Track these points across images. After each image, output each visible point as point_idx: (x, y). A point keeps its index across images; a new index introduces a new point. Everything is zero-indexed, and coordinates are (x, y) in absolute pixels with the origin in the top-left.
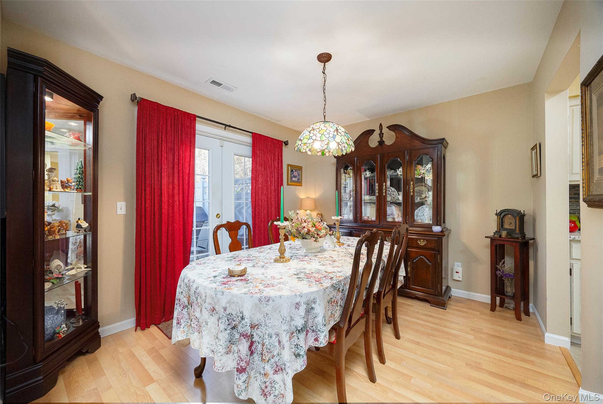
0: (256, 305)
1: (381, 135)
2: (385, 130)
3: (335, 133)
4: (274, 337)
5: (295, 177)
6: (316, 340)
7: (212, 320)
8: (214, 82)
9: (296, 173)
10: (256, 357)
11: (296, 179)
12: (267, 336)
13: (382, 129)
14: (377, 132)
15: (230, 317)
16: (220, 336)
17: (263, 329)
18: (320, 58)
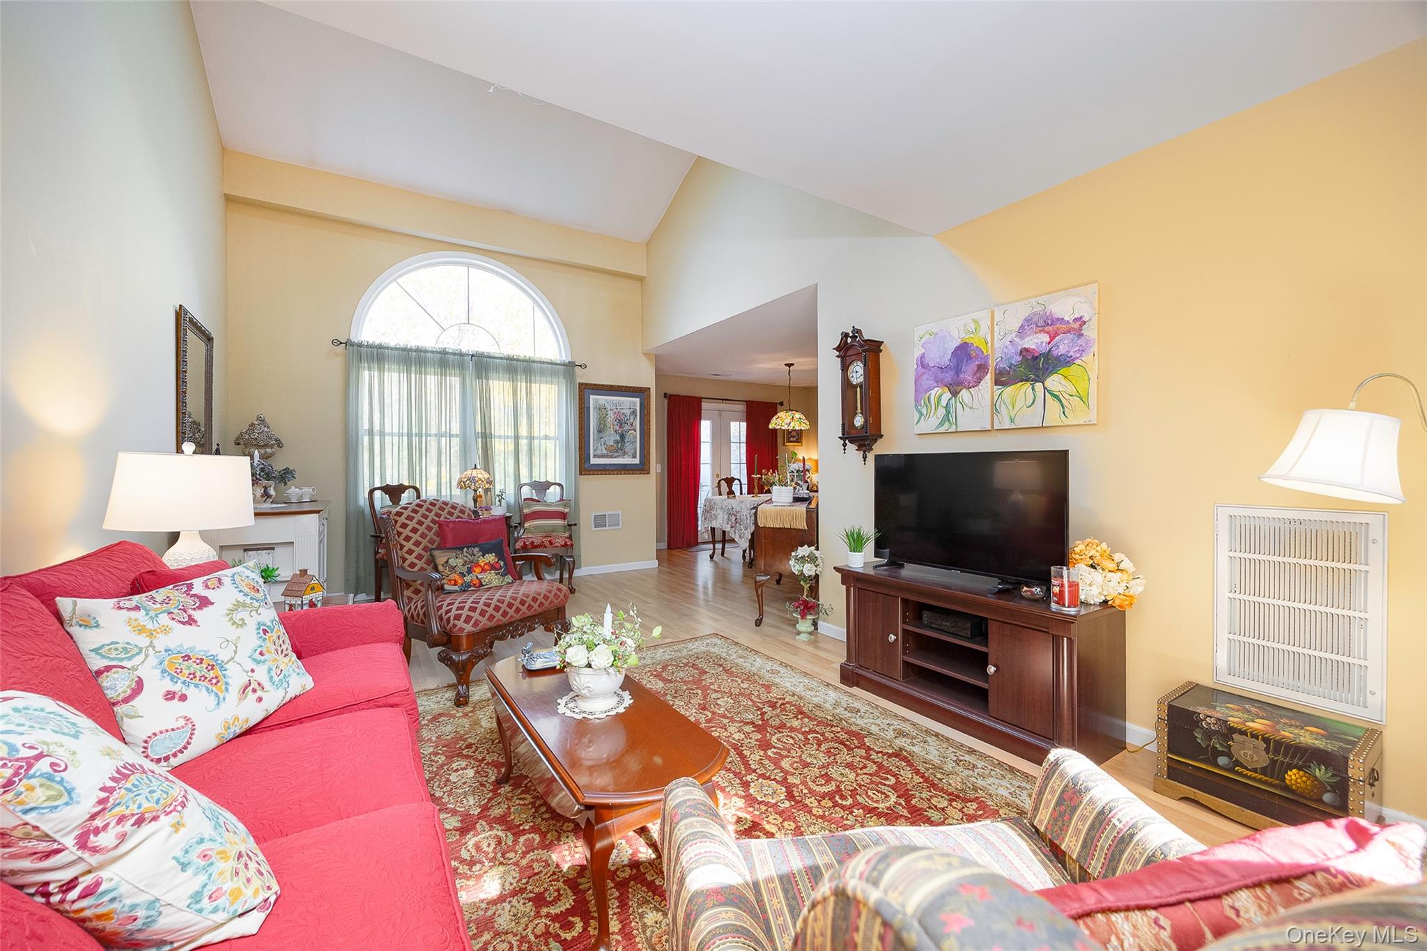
5: (793, 437)
7: (721, 512)
9: (794, 433)
11: (794, 439)
16: (725, 517)
18: (786, 365)
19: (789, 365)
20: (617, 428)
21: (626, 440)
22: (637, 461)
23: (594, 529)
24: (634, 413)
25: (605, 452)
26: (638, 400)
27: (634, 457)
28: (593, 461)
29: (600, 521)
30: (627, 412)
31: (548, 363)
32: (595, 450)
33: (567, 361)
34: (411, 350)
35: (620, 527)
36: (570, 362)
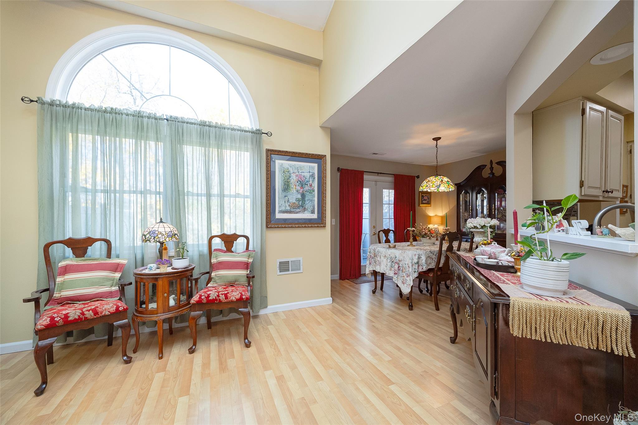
0: (401, 253)
1: (492, 168)
2: (494, 165)
3: (441, 183)
4: (407, 265)
5: (425, 200)
6: (422, 269)
7: (385, 260)
8: (374, 154)
9: (426, 198)
10: (400, 272)
11: (426, 202)
12: (404, 264)
13: (492, 163)
14: (489, 166)
15: (391, 258)
16: (388, 264)
17: (402, 262)
18: (434, 139)
19: (437, 139)
20: (298, 188)
21: (306, 199)
22: (315, 216)
23: (279, 273)
24: (312, 176)
25: (288, 208)
26: (316, 165)
27: (313, 212)
28: (278, 216)
29: (284, 267)
30: (307, 175)
31: (238, 130)
32: (280, 207)
33: (255, 129)
34: (105, 111)
35: (301, 271)
36: (257, 130)
